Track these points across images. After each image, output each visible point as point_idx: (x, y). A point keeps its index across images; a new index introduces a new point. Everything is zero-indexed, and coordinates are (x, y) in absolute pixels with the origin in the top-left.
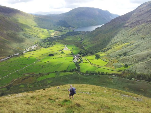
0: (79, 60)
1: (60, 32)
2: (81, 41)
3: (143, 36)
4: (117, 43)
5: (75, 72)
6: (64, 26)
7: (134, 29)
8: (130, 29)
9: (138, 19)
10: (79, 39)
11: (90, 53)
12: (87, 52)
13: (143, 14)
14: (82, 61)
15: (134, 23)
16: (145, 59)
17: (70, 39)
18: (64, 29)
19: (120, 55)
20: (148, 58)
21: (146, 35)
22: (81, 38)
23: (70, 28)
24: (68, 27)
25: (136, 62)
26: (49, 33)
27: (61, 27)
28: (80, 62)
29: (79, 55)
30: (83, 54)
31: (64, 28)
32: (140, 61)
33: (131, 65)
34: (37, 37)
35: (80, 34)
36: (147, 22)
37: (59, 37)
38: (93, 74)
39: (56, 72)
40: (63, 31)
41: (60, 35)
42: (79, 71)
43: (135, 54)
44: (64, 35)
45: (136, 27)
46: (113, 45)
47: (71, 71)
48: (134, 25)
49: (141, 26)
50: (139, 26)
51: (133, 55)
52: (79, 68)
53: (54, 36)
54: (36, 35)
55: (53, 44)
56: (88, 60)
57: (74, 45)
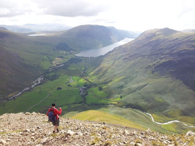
0: (85, 93)
1: (61, 59)
2: (85, 70)
3: (137, 70)
4: (117, 76)
5: (83, 104)
6: (65, 50)
7: (132, 62)
8: (129, 62)
9: (136, 53)
10: (82, 68)
11: (94, 85)
12: (91, 84)
13: (141, 47)
14: (87, 93)
15: (133, 56)
16: (135, 91)
17: (73, 68)
18: (66, 55)
19: (118, 88)
20: (138, 90)
21: (139, 70)
22: (85, 67)
23: (72, 51)
24: (69, 51)
25: (129, 94)
26: (50, 60)
27: (62, 52)
28: (86, 95)
29: (84, 87)
30: (88, 86)
31: (64, 52)
32: (131, 93)
33: (125, 96)
34: (39, 67)
35: (83, 61)
36: (143, 56)
37: (61, 66)
38: (96, 105)
39: (67, 104)
40: (64, 58)
41: (62, 63)
42: (86, 103)
43: (129, 87)
44: (66, 63)
45: (134, 61)
46: (113, 78)
47: (79, 103)
48: (132, 58)
49: (137, 60)
50: (136, 60)
51: (127, 88)
52: (85, 100)
53: (56, 65)
54: (38, 65)
55: (58, 75)
56: (92, 92)
57: (79, 76)
